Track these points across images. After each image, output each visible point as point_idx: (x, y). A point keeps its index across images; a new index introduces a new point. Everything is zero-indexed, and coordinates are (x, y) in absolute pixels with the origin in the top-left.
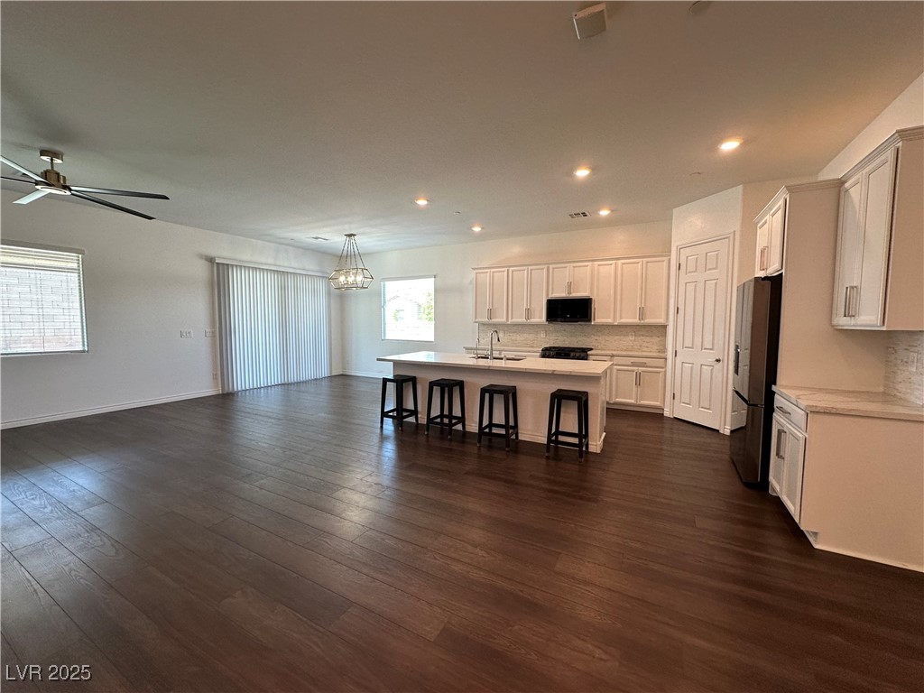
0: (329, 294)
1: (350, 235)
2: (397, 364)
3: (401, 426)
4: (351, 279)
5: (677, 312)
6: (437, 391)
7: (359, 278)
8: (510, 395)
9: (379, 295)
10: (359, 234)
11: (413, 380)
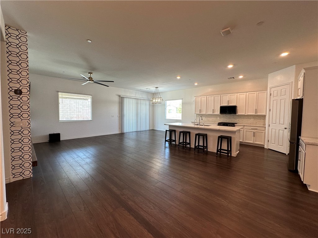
0: (150, 105)
1: (157, 88)
2: (170, 126)
3: (171, 144)
4: (156, 101)
5: (270, 111)
6: (182, 134)
7: (159, 100)
8: (205, 137)
9: (165, 105)
10: (159, 87)
11: (175, 131)
